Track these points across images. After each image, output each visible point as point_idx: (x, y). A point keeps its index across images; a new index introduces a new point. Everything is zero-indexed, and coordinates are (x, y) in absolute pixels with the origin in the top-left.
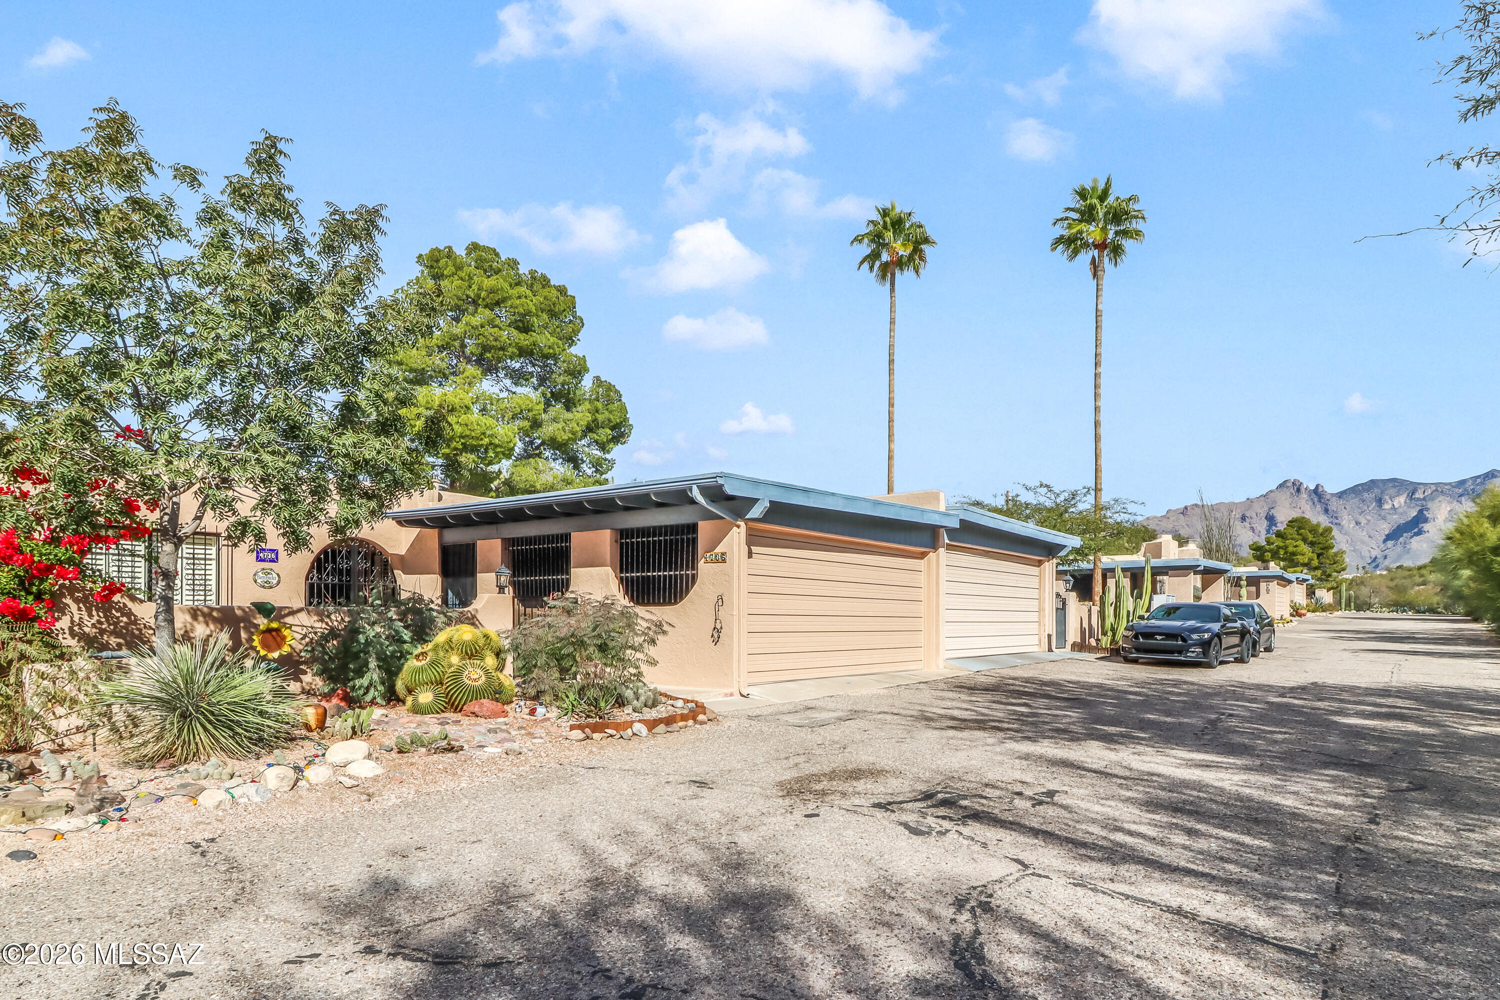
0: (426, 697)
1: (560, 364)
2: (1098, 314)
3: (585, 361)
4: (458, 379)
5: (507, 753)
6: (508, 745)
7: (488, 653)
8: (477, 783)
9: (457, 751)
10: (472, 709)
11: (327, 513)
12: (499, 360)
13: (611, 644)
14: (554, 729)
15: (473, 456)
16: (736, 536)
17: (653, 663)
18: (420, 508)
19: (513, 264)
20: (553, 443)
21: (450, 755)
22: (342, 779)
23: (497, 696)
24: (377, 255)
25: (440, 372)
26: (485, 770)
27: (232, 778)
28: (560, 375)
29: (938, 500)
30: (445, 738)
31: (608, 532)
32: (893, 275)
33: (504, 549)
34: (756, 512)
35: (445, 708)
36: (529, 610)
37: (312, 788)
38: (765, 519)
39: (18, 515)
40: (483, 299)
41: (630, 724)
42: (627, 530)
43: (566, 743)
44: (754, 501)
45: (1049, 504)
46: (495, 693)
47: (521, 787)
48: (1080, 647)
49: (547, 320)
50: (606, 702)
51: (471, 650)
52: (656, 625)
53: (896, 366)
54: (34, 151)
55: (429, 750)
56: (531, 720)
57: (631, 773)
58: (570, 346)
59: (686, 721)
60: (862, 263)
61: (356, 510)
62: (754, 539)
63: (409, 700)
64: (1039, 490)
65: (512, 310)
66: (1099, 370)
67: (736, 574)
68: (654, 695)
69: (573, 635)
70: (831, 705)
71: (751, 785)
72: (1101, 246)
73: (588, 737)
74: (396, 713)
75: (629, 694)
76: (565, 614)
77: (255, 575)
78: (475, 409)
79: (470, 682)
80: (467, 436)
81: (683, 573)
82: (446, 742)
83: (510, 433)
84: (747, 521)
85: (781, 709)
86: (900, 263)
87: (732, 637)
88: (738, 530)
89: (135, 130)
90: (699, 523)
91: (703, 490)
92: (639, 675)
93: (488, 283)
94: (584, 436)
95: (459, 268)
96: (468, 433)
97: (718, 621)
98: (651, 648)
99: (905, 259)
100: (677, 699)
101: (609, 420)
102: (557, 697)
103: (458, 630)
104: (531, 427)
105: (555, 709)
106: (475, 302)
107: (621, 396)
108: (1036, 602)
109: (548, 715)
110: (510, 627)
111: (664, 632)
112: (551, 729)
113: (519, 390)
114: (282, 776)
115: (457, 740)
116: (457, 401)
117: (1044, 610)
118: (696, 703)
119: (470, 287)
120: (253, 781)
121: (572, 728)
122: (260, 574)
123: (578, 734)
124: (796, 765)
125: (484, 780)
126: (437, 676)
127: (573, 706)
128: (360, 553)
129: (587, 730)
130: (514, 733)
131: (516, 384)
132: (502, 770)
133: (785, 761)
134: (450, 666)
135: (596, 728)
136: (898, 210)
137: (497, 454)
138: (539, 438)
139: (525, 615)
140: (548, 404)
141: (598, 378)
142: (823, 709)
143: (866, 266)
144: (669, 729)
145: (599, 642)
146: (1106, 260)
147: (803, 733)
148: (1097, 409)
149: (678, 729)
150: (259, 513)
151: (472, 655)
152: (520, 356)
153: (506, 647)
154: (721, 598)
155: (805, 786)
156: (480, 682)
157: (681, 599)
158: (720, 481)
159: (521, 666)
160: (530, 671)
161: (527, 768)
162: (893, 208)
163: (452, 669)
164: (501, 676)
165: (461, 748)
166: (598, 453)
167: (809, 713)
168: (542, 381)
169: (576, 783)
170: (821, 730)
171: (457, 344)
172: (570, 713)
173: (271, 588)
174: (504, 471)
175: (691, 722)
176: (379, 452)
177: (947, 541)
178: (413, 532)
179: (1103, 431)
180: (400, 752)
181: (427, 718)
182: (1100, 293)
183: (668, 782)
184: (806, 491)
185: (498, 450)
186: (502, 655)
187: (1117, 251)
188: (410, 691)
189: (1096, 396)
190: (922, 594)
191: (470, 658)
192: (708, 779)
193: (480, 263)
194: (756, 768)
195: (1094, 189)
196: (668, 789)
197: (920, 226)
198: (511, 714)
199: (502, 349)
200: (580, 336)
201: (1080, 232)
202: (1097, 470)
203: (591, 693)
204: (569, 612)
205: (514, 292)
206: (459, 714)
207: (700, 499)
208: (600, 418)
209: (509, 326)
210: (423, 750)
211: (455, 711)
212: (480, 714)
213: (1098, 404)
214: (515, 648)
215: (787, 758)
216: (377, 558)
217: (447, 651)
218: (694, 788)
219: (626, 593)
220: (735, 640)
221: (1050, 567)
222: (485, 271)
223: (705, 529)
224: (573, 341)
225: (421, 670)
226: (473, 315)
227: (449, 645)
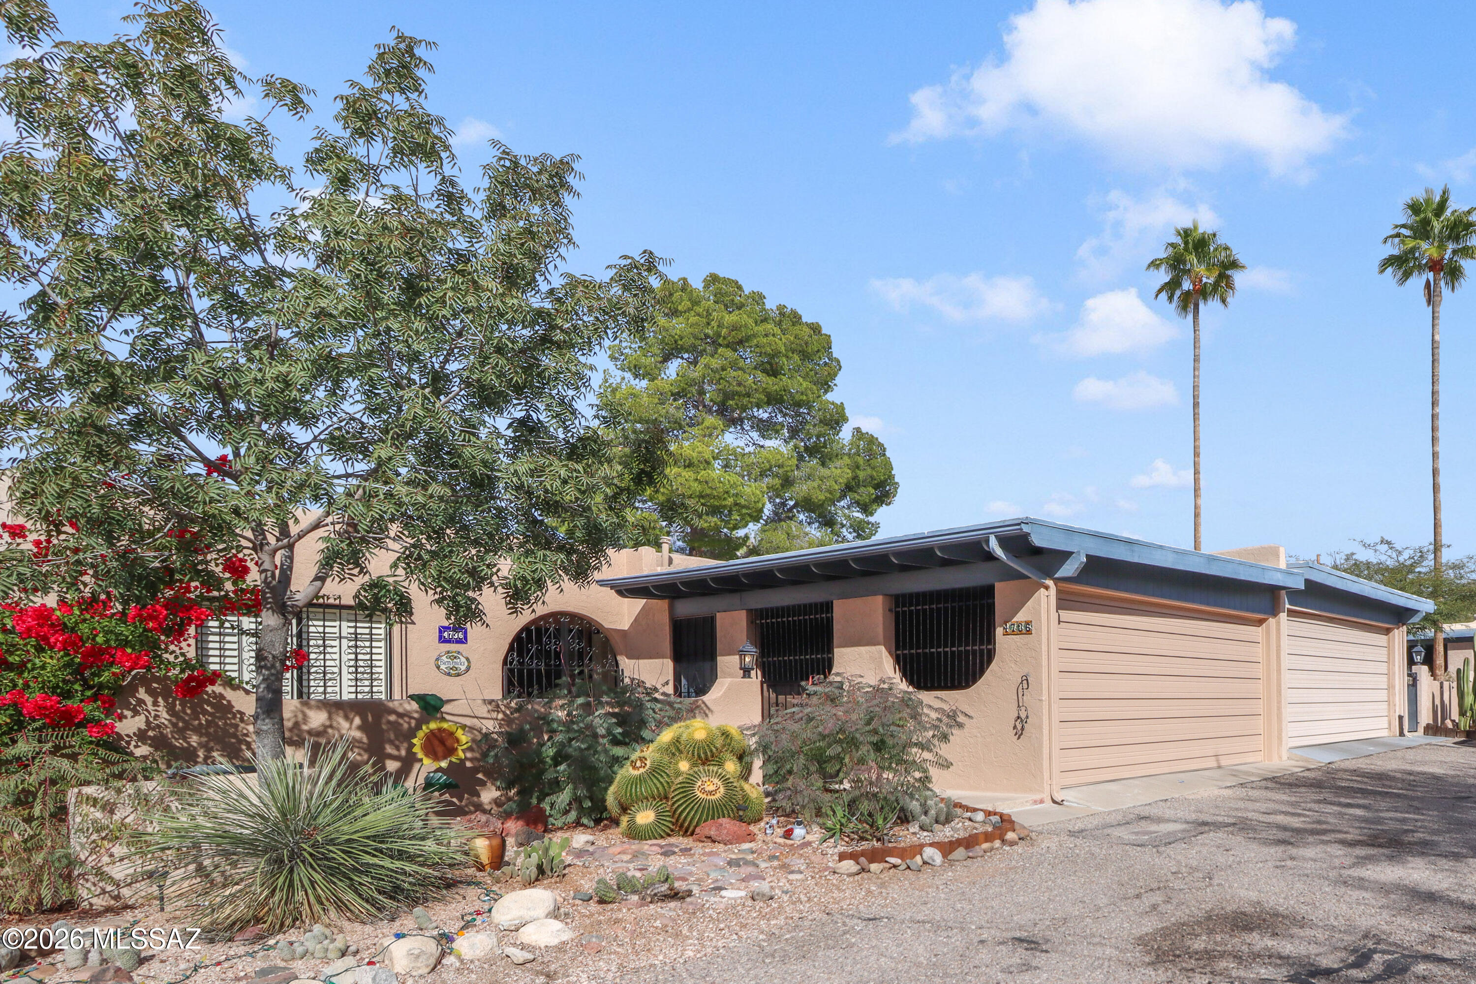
0: (645, 817)
1: (814, 413)
2: (1435, 346)
3: (843, 409)
4: (695, 431)
5: (753, 899)
6: (755, 885)
7: (728, 755)
8: (709, 950)
9: (683, 898)
10: (707, 832)
11: (498, 570)
12: (744, 409)
13: (890, 742)
14: (816, 859)
15: (715, 519)
16: (1044, 600)
17: (946, 765)
18: (645, 573)
19: (759, 298)
20: (807, 505)
21: (672, 904)
22: (511, 951)
23: (741, 813)
24: (565, 220)
25: (675, 422)
26: (722, 926)
27: (343, 955)
28: (815, 426)
29: (1278, 556)
30: (666, 880)
31: (880, 599)
32: (1196, 307)
33: (751, 622)
34: (1069, 569)
35: (672, 830)
36: (781, 698)
37: (464, 966)
38: (1080, 578)
39: (19, 574)
40: (724, 338)
41: (918, 849)
42: (904, 596)
43: (834, 879)
44: (1066, 555)
45: (1390, 563)
46: (738, 810)
47: (773, 956)
48: (1433, 730)
49: (799, 362)
50: (885, 819)
51: (705, 753)
52: (948, 716)
53: (1202, 410)
54: (45, 46)
55: (643, 899)
56: (785, 845)
57: (928, 926)
58: (826, 392)
59: (991, 841)
60: (1160, 291)
61: (537, 566)
62: (1065, 602)
63: (624, 820)
64: (1379, 547)
65: (758, 350)
66: (1437, 410)
67: (1044, 648)
68: (948, 807)
69: (841, 730)
70: (1169, 813)
71: (1100, 943)
72: (1435, 266)
73: (863, 870)
74: (607, 839)
75: (914, 806)
76: (829, 703)
77: (437, 659)
78: (717, 464)
79: (704, 796)
80: (708, 495)
81: (977, 648)
82: (666, 886)
83: (758, 492)
84: (1057, 581)
85: (1108, 819)
86: (1202, 292)
87: (1040, 727)
88: (1046, 593)
89: (210, 27)
90: (998, 586)
91: (1004, 541)
92: (926, 780)
93: (730, 318)
94: (843, 497)
95: (696, 303)
96: (708, 491)
97: (1023, 709)
98: (943, 745)
99: (1209, 289)
100: (975, 810)
101: (872, 477)
102: (819, 813)
103: (687, 727)
104: (782, 486)
105: (816, 828)
106: (715, 344)
107: (885, 450)
108: (1384, 679)
109: (809, 838)
110: (757, 719)
111: (960, 726)
112: (813, 858)
113: (768, 443)
114: (416, 952)
115: (684, 879)
116: (695, 455)
117: (1394, 687)
118: (1001, 815)
119: (708, 324)
120: (370, 963)
121: (842, 857)
122: (444, 658)
123: (849, 865)
124: (1154, 907)
125: (720, 944)
126: (661, 789)
127: (842, 825)
128: (571, 631)
129: (862, 860)
130: (763, 865)
131: (763, 437)
132: (745, 926)
133: (1137, 902)
134: (678, 773)
135: (875, 856)
136: (1201, 230)
137: (743, 516)
138: (791, 499)
139: (777, 705)
140: (801, 458)
141: (858, 430)
142: (1159, 820)
143: (1164, 296)
144: (971, 854)
145: (875, 739)
146: (1442, 283)
147: (1148, 855)
148: (1435, 455)
149: (982, 853)
150: (400, 571)
151: (707, 759)
152: (768, 403)
153: (753, 747)
154: (1025, 679)
155: (1178, 945)
156: (718, 796)
157: (975, 681)
158: (1026, 529)
159: (771, 772)
160: (784, 779)
161: (781, 921)
162: (1196, 228)
163: (680, 779)
164: (746, 787)
165: (689, 893)
166: (858, 515)
167: (1145, 825)
168: (794, 432)
169: (852, 945)
170: (1169, 850)
171: (694, 390)
172: (838, 835)
173: (458, 675)
174: (752, 536)
175: (997, 843)
176: (565, 482)
177: (1287, 606)
178: (638, 604)
179: (1441, 480)
180: (601, 902)
181: (647, 846)
182: (1436, 322)
183: (982, 942)
184: (1129, 542)
185: (744, 511)
186: (747, 759)
187: (1454, 273)
188: (624, 809)
189: (1434, 440)
190: (1259, 670)
191: (704, 764)
192: (1037, 933)
193: (719, 296)
194: (1099, 914)
195: (1428, 201)
196: (984, 955)
197: (1227, 248)
198: (760, 836)
199: (748, 395)
200: (838, 380)
201: (1413, 250)
202: (1437, 526)
203: (865, 806)
204: (832, 700)
205: (760, 329)
206: (691, 839)
207: (999, 552)
208: (862, 475)
209: (755, 368)
210: (635, 898)
211: (685, 834)
212: (718, 839)
213: (1436, 449)
214: (764, 748)
215: (1138, 896)
216: (594, 637)
217: (674, 754)
218: (1020, 955)
219: (904, 675)
220: (1045, 731)
221: (1400, 636)
222: (726, 306)
223: (1003, 591)
224: (829, 386)
225: (640, 779)
226: (712, 356)
227: (676, 748)
